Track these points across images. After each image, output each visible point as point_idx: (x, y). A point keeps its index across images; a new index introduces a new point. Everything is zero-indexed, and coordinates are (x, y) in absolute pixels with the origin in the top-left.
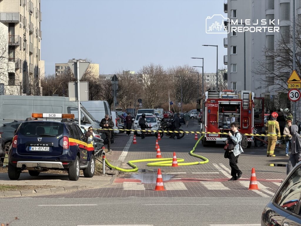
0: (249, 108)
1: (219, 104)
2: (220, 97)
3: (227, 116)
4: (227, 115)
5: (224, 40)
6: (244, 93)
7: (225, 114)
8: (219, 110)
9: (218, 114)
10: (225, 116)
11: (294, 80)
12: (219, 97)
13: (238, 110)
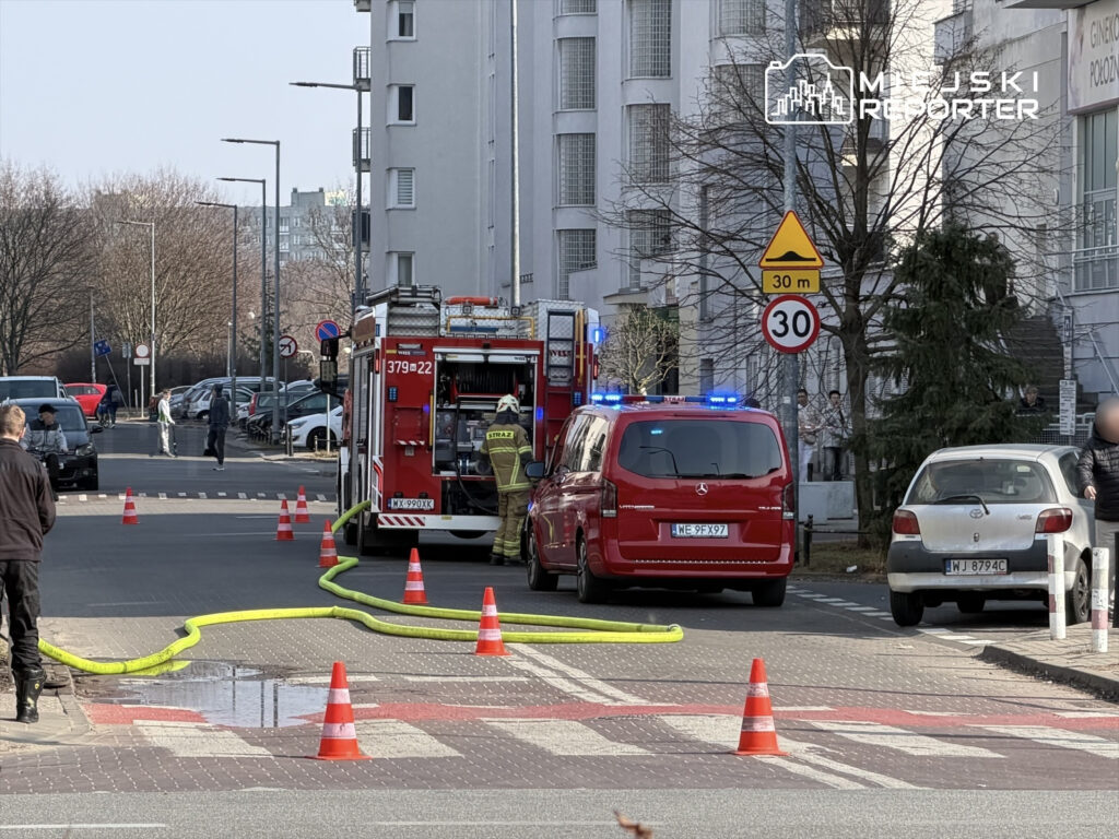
0: (573, 380)
1: (439, 363)
2: (443, 332)
3: (471, 414)
4: (473, 411)
5: (355, 54)
6: (551, 313)
7: (462, 407)
8: (438, 391)
9: (434, 404)
10: (464, 416)
11: (791, 256)
12: (437, 327)
13: (522, 388)
